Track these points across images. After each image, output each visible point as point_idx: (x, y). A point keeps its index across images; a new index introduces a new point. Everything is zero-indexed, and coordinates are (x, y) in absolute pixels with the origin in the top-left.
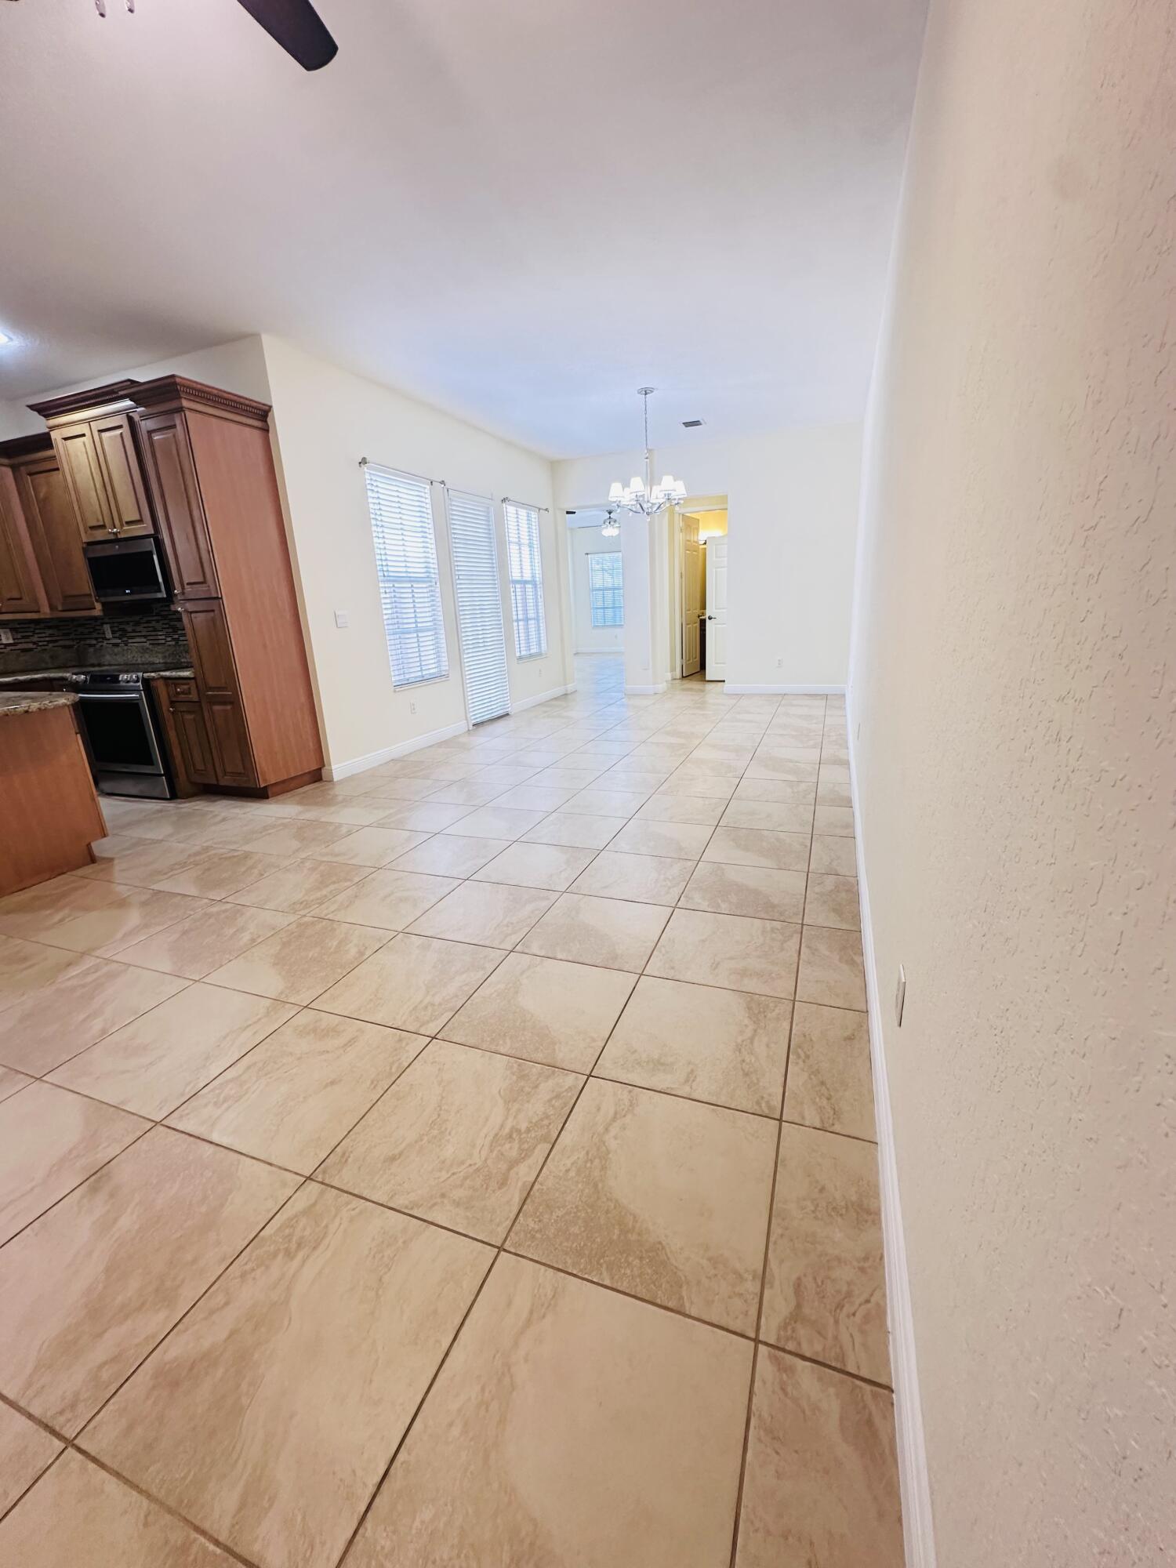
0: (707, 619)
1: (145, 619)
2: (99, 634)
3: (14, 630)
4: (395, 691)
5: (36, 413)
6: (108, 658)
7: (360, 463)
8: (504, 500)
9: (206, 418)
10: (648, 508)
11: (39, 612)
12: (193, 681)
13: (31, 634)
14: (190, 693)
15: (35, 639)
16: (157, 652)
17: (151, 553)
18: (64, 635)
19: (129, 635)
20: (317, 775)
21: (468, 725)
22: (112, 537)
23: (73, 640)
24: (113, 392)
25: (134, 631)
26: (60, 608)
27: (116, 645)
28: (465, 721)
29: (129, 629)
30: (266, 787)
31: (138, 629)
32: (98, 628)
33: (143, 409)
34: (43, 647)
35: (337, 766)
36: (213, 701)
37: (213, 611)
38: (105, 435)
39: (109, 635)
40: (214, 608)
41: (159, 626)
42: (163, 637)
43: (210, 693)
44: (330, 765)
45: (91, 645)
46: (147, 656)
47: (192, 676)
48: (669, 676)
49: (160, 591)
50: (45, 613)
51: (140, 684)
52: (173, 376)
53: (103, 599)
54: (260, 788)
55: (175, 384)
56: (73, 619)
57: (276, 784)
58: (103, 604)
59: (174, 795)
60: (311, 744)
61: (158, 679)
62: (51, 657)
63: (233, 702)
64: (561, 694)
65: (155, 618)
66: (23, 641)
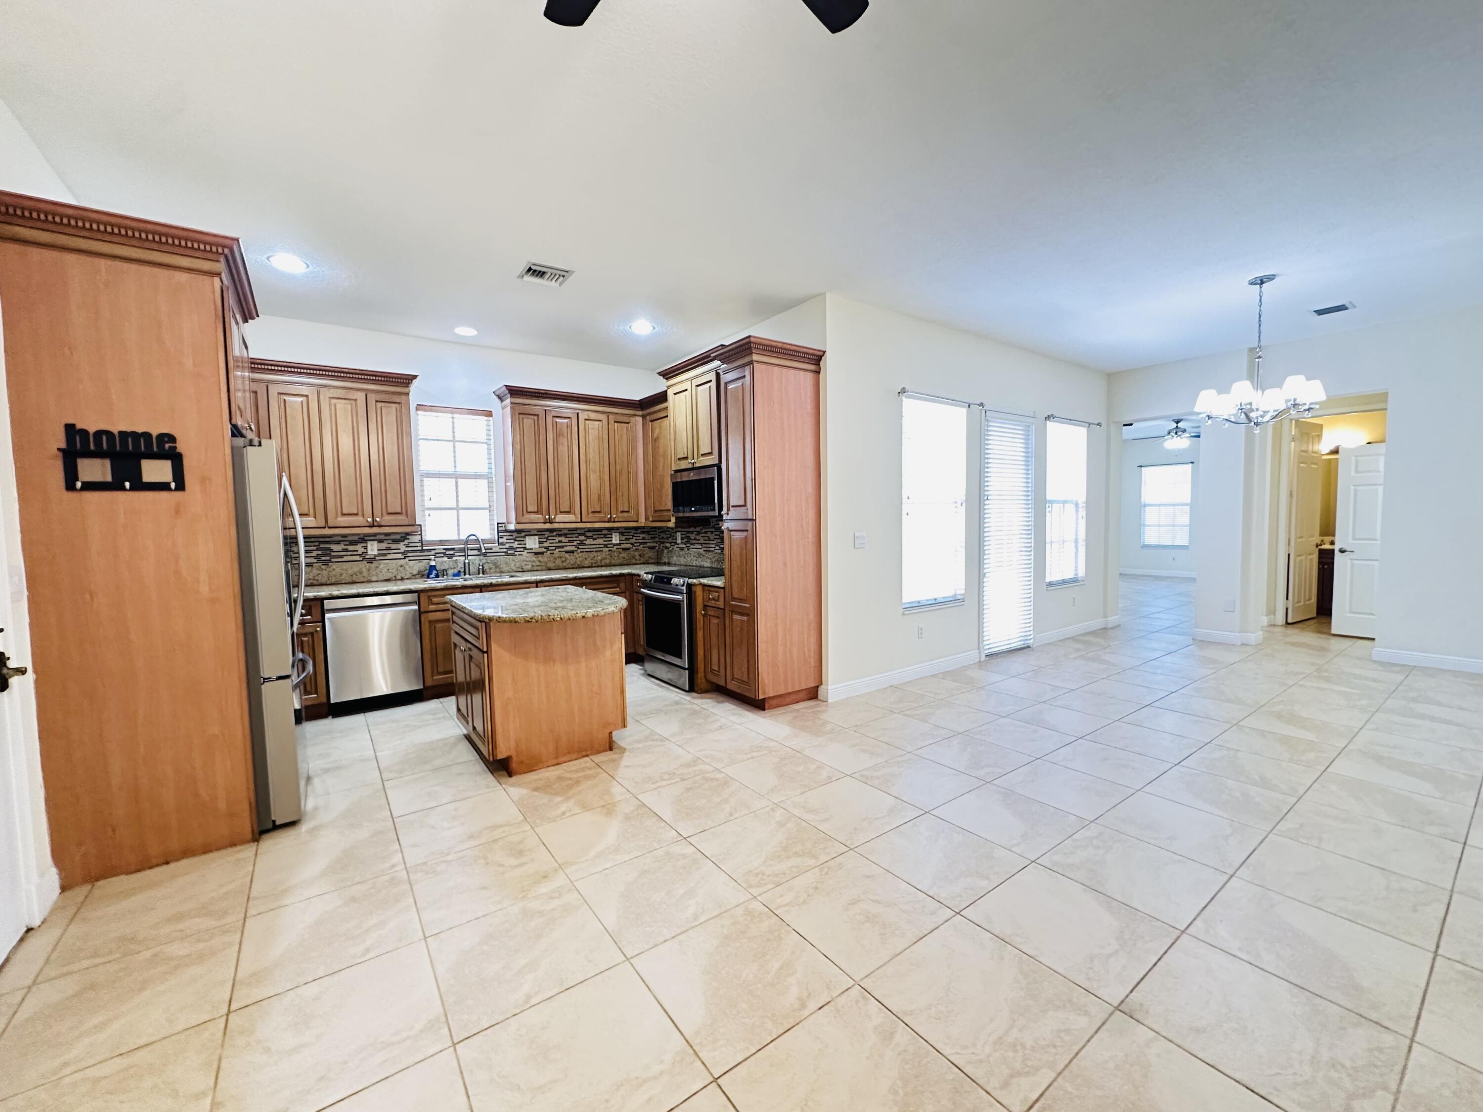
0: (1337, 552)
1: (704, 530)
2: (672, 539)
3: (622, 534)
4: (903, 614)
5: (662, 377)
6: (674, 559)
7: (899, 393)
8: (1048, 418)
9: (770, 367)
10: (1257, 418)
11: (637, 521)
12: (722, 590)
13: (631, 537)
14: (718, 600)
15: (633, 541)
16: (707, 558)
17: (713, 479)
18: (652, 538)
19: (691, 541)
20: (813, 694)
21: (980, 655)
22: (690, 466)
23: (656, 542)
24: (709, 356)
25: (695, 539)
26: (651, 520)
27: (682, 549)
28: (977, 651)
29: (693, 538)
30: (764, 700)
31: (698, 538)
32: (672, 534)
33: (725, 365)
34: (637, 547)
35: (833, 687)
36: (735, 610)
37: (747, 531)
38: (700, 388)
39: (679, 541)
40: (748, 529)
41: (712, 536)
42: (714, 546)
43: (734, 603)
44: (827, 685)
45: (666, 548)
46: (700, 560)
47: (723, 586)
48: (1265, 620)
49: (714, 510)
50: (641, 523)
51: (684, 588)
52: (749, 337)
53: (676, 515)
54: (759, 700)
55: (750, 342)
56: (659, 528)
57: (774, 697)
58: (677, 518)
59: (692, 688)
60: (812, 661)
61: (698, 585)
62: (640, 555)
63: (750, 614)
64: (1100, 627)
65: (711, 530)
66: (625, 542)
